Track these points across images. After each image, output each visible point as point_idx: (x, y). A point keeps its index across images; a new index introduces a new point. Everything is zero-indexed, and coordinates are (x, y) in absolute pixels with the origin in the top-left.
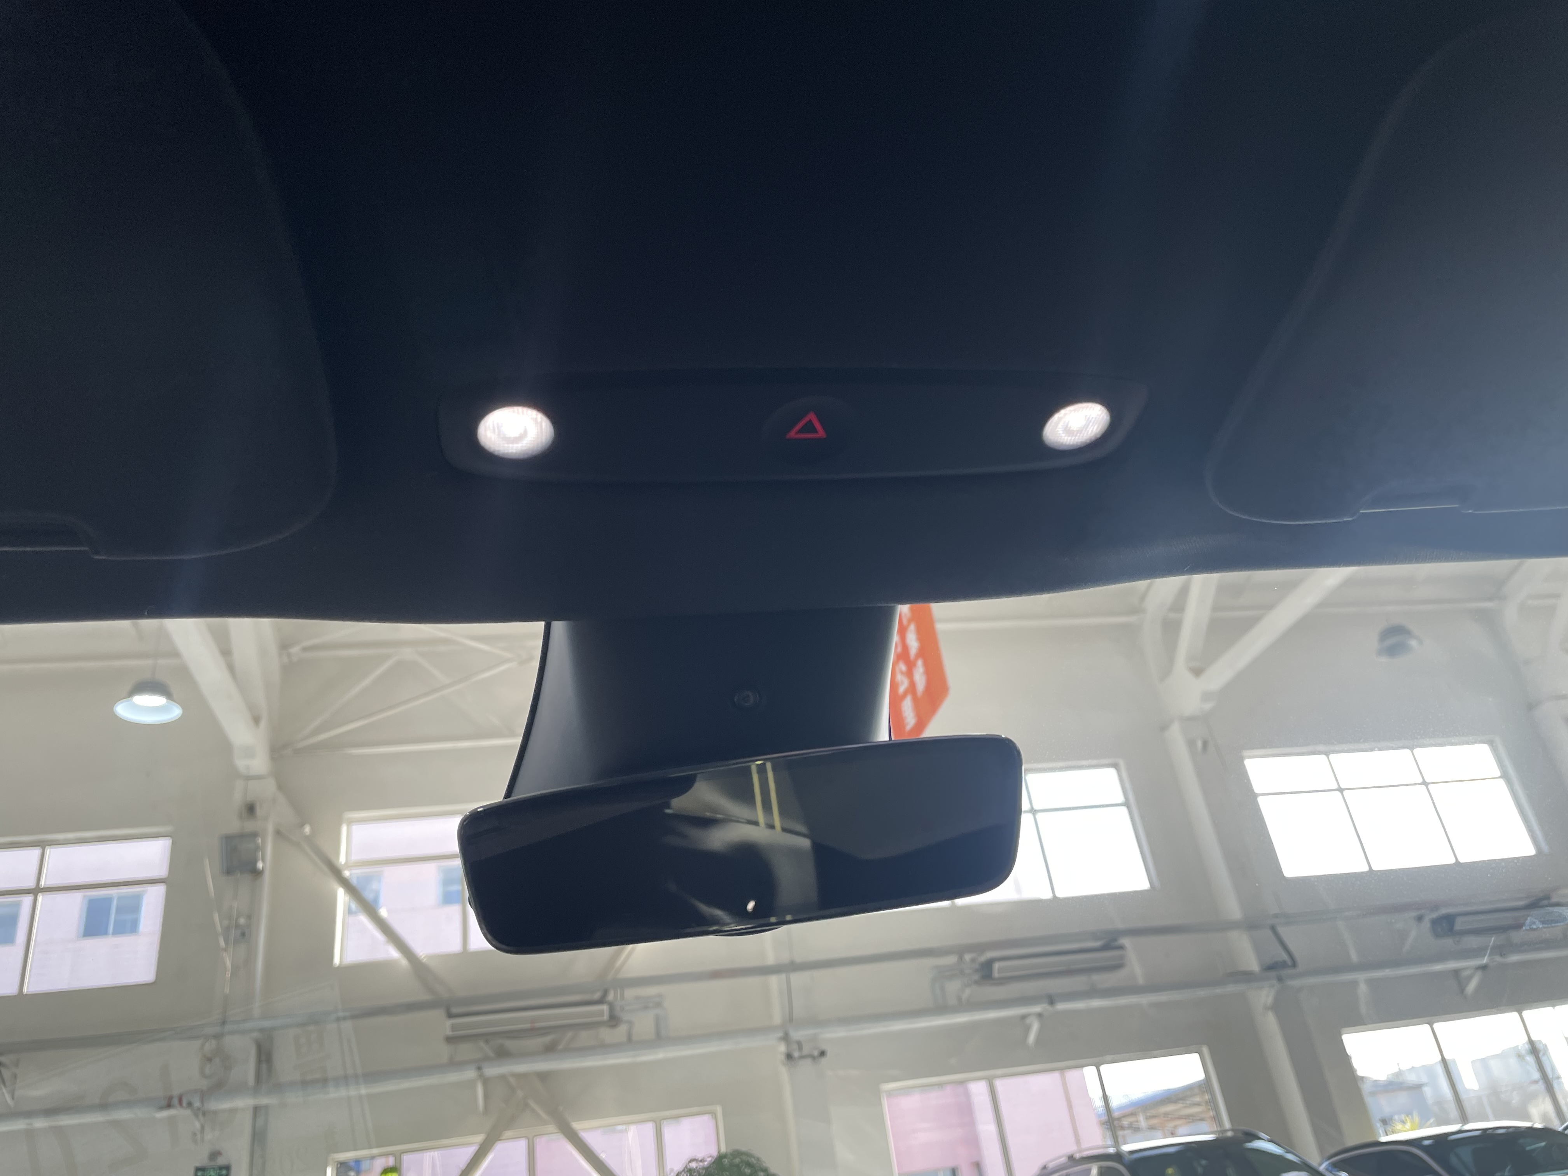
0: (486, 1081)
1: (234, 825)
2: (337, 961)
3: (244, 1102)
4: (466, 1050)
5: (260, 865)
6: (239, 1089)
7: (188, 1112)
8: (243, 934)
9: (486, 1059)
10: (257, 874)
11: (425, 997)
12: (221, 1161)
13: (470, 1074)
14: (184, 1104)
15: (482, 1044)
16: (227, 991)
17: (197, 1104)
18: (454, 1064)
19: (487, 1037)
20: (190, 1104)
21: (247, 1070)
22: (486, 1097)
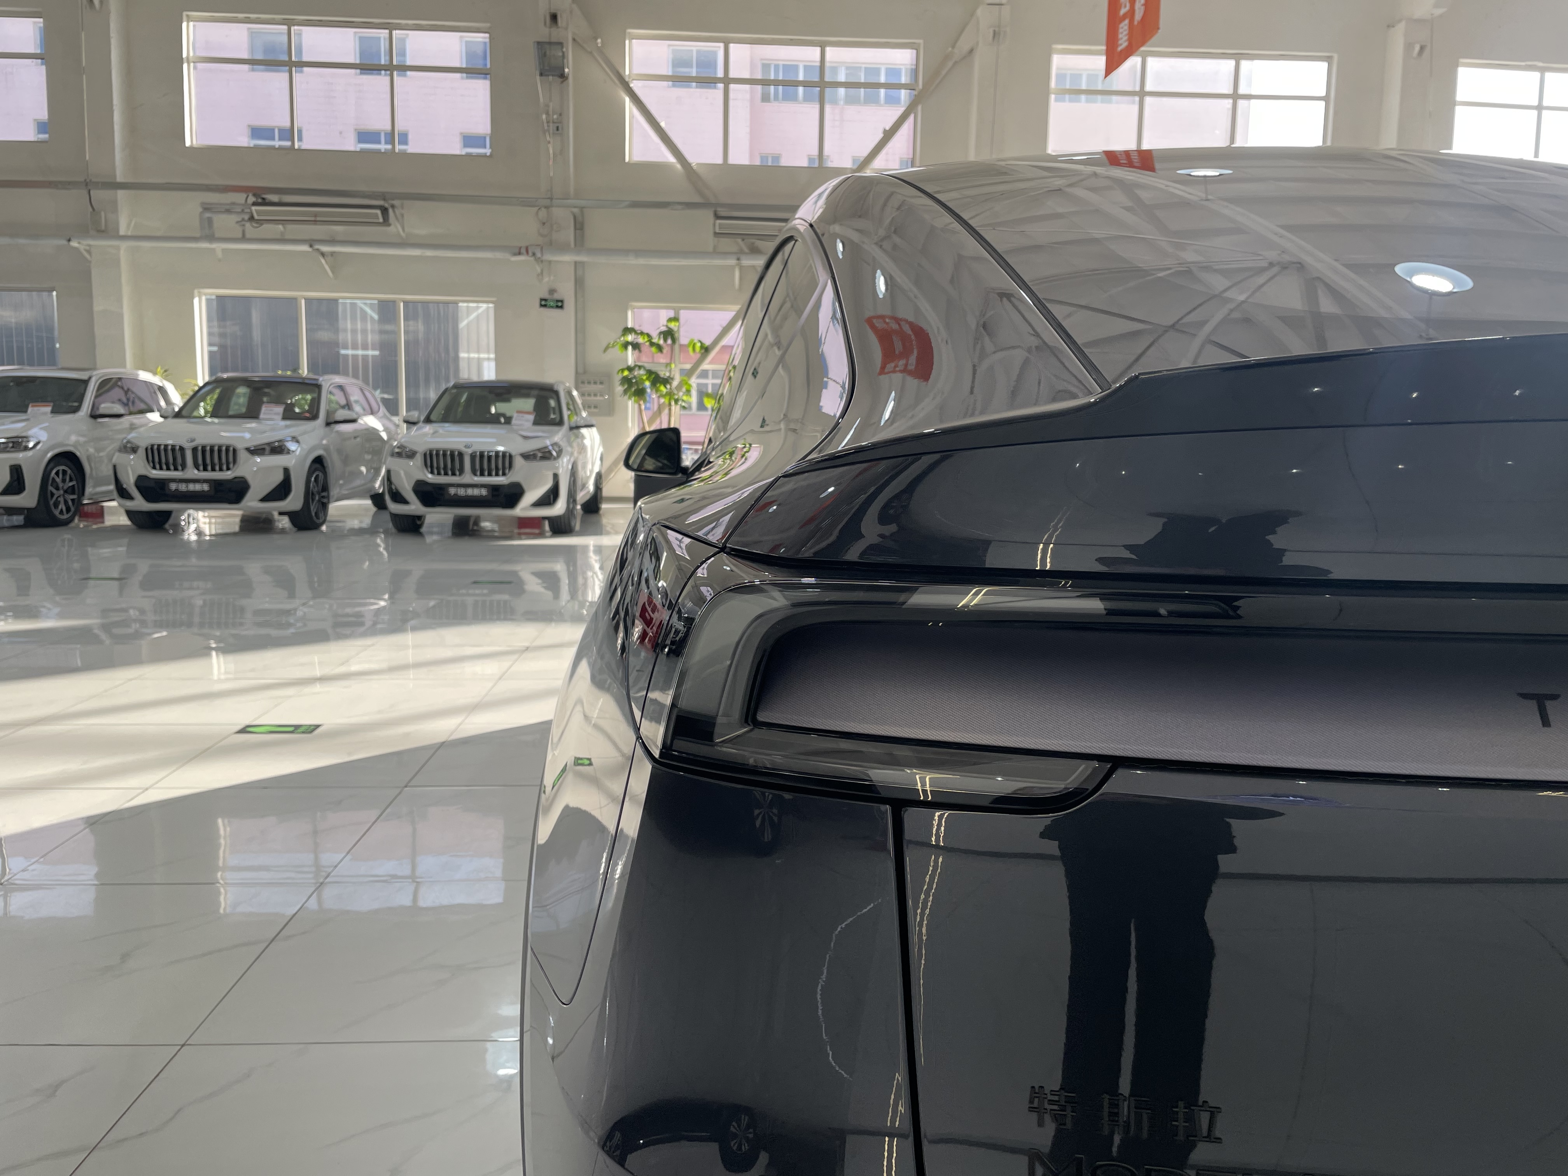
0: (741, 268)
1: (544, 33)
2: (627, 160)
3: (568, 258)
4: (726, 244)
5: (566, 70)
6: (563, 248)
7: (532, 259)
8: (558, 129)
9: (741, 252)
10: (563, 76)
11: (697, 199)
12: (557, 296)
13: (732, 262)
14: (530, 253)
15: (739, 241)
16: (552, 174)
17: (539, 255)
18: (716, 253)
19: (743, 236)
20: (534, 254)
21: (568, 235)
22: (741, 278)
